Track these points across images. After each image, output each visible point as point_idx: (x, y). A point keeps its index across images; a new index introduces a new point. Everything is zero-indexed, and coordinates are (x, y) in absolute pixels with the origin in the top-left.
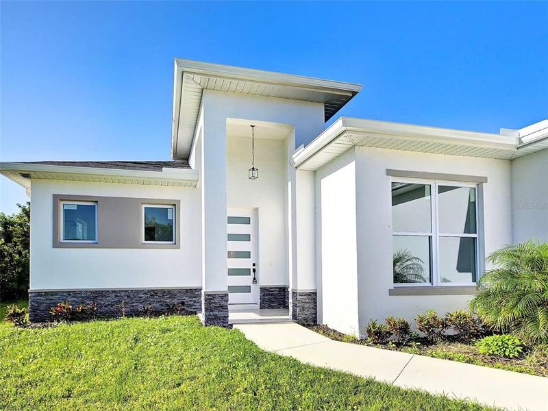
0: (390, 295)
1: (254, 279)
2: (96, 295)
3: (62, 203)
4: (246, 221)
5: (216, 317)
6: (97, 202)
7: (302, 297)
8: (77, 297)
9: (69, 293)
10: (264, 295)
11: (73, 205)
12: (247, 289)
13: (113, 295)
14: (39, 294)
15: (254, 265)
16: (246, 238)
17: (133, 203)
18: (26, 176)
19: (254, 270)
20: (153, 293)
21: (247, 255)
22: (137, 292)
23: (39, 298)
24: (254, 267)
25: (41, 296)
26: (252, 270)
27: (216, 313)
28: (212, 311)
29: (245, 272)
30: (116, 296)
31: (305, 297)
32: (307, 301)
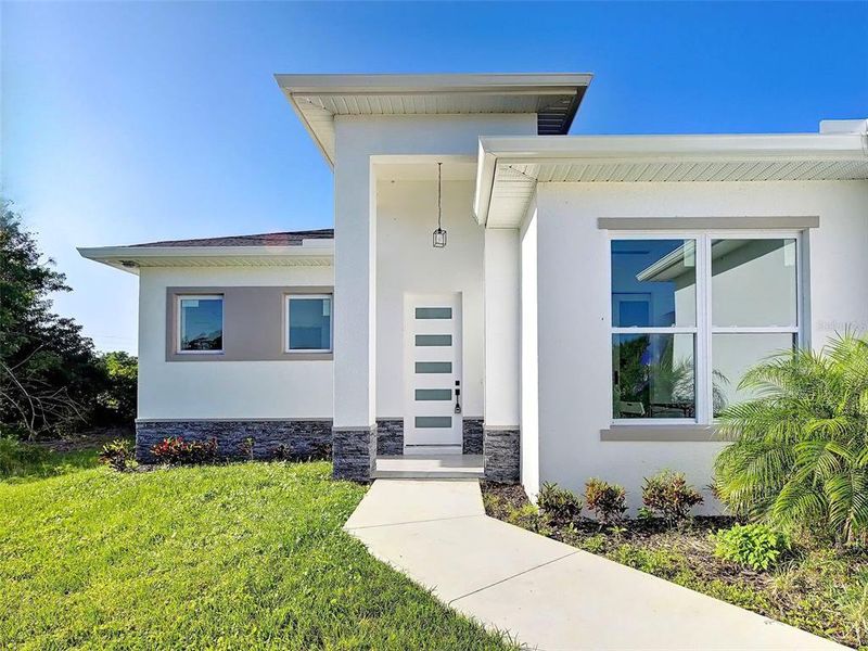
0: (602, 439)
1: (458, 406)
2: (220, 428)
3: (180, 298)
4: (445, 313)
5: (350, 467)
6: (222, 294)
7: (493, 438)
8: (194, 430)
9: (186, 424)
10: (470, 432)
11: (193, 301)
12: (445, 422)
13: (243, 428)
14: (148, 425)
15: (457, 383)
16: (445, 340)
17: (273, 293)
18: (128, 264)
19: (458, 392)
20: (299, 425)
21: (445, 368)
22: (277, 424)
23: (149, 430)
24: (457, 387)
25: (151, 427)
26: (454, 393)
27: (350, 461)
28: (345, 458)
29: (443, 395)
30: (248, 430)
31: (499, 438)
32: (503, 444)
